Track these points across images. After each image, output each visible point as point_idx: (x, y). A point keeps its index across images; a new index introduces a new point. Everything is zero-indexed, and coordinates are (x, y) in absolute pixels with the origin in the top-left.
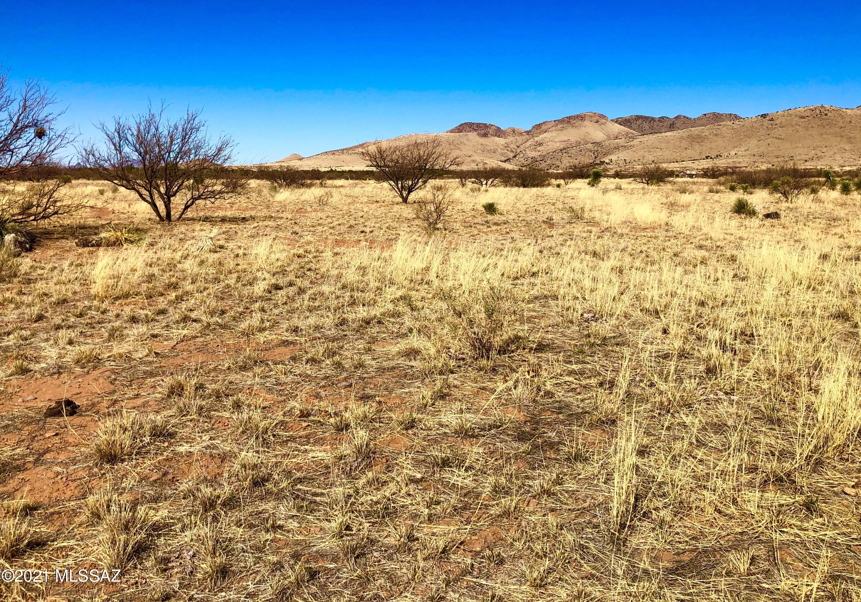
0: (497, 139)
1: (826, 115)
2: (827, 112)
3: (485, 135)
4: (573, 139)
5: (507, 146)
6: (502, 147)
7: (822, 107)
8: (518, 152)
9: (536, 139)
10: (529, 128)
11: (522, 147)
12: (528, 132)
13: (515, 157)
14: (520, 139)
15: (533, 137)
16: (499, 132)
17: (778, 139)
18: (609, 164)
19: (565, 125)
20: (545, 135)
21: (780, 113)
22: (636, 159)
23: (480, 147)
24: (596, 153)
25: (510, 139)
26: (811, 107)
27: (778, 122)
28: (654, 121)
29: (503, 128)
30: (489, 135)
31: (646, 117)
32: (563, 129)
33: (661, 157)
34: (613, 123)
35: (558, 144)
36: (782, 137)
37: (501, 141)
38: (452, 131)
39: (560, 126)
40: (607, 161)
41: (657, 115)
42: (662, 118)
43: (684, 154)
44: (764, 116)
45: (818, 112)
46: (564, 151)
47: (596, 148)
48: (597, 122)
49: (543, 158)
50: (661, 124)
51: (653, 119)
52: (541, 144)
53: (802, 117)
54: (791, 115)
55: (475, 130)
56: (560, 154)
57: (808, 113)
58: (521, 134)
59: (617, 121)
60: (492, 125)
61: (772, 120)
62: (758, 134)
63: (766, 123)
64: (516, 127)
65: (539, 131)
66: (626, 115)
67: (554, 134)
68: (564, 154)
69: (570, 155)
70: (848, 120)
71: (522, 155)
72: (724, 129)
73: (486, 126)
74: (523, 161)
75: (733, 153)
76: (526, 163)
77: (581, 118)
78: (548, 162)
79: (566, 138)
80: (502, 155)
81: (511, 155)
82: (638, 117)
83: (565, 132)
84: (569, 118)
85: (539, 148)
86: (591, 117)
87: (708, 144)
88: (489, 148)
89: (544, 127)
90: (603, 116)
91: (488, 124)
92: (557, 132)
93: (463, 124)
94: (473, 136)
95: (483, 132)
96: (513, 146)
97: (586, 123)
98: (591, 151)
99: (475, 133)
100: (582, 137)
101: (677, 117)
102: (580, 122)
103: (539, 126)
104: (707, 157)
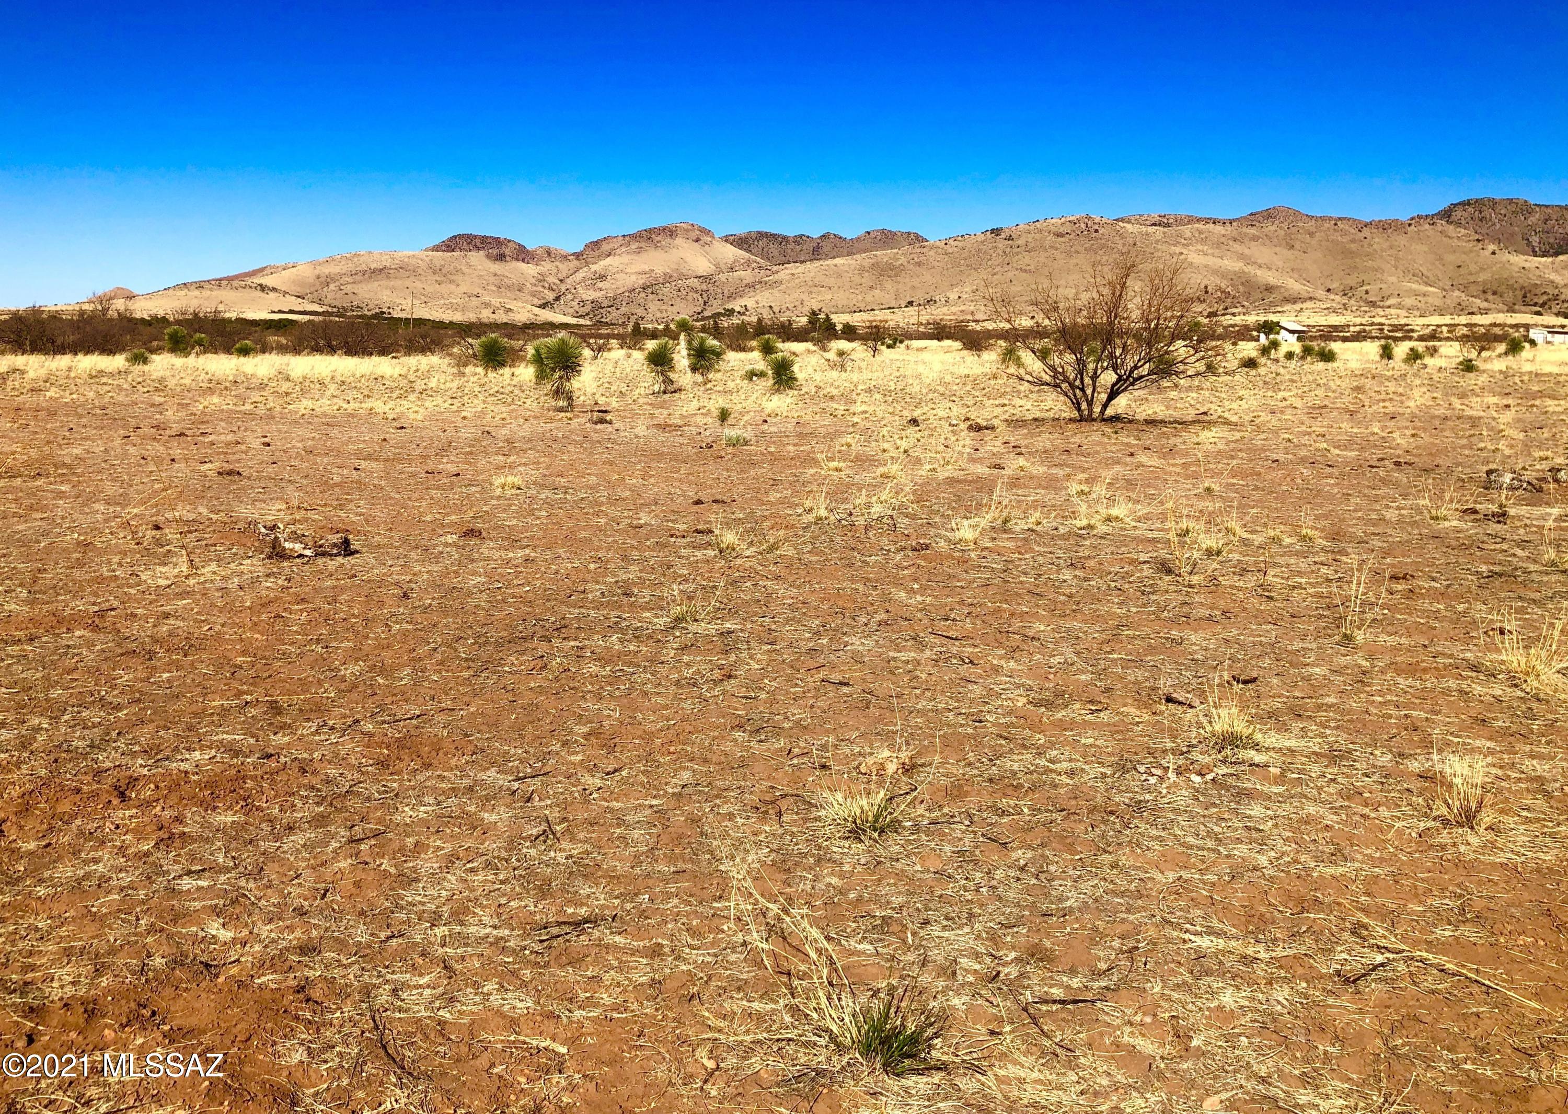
0: (522, 266)
1: (1096, 231)
2: (1096, 227)
3: (501, 258)
4: (659, 270)
5: (541, 279)
6: (533, 281)
7: (1089, 218)
8: (563, 290)
9: (594, 267)
10: (579, 248)
11: (568, 281)
12: (577, 256)
13: (557, 299)
14: (564, 268)
15: (587, 264)
16: (523, 254)
17: (1026, 271)
18: (744, 314)
19: (643, 245)
20: (609, 261)
21: (1021, 227)
22: (791, 306)
23: (492, 279)
24: (705, 295)
25: (546, 266)
26: (1071, 218)
27: (1021, 242)
28: (788, 242)
29: (529, 247)
30: (508, 258)
31: (773, 235)
32: (639, 251)
33: (833, 303)
34: (724, 244)
35: (634, 278)
36: (1032, 268)
37: (530, 270)
38: (436, 249)
39: (634, 246)
40: (737, 309)
41: (791, 232)
42: (800, 236)
43: (869, 298)
44: (996, 232)
45: (1083, 226)
46: (650, 290)
47: (704, 287)
48: (697, 241)
49: (614, 303)
50: (798, 248)
51: (785, 238)
52: (602, 277)
53: (1060, 235)
54: (1041, 231)
55: (478, 249)
56: (643, 295)
57: (1067, 228)
58: (565, 258)
59: (727, 239)
60: (509, 241)
61: (1010, 238)
62: (990, 263)
63: (1001, 244)
64: (554, 245)
65: (597, 253)
66: (740, 230)
67: (625, 259)
68: (651, 296)
69: (660, 297)
70: (1131, 241)
71: (570, 297)
72: (932, 253)
73: (498, 242)
74: (577, 308)
75: (953, 296)
76: (582, 311)
77: (670, 232)
78: (624, 309)
79: (647, 268)
80: (534, 295)
81: (551, 296)
82: (761, 235)
83: (644, 256)
84: (650, 231)
85: (600, 285)
86: (687, 230)
87: (907, 280)
88: (509, 282)
89: (605, 247)
90: (707, 232)
91: (502, 237)
92: (630, 257)
93: (455, 237)
94: (477, 258)
95: (495, 252)
96: (552, 279)
97: (679, 241)
98: (697, 291)
99: (482, 253)
100: (674, 266)
101: (825, 237)
102: (668, 240)
103: (596, 244)
104: (910, 303)
